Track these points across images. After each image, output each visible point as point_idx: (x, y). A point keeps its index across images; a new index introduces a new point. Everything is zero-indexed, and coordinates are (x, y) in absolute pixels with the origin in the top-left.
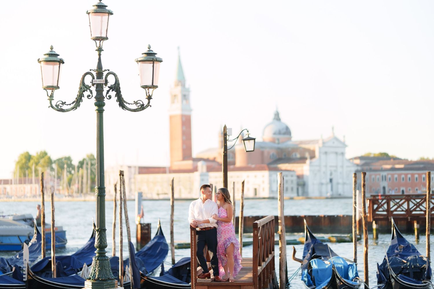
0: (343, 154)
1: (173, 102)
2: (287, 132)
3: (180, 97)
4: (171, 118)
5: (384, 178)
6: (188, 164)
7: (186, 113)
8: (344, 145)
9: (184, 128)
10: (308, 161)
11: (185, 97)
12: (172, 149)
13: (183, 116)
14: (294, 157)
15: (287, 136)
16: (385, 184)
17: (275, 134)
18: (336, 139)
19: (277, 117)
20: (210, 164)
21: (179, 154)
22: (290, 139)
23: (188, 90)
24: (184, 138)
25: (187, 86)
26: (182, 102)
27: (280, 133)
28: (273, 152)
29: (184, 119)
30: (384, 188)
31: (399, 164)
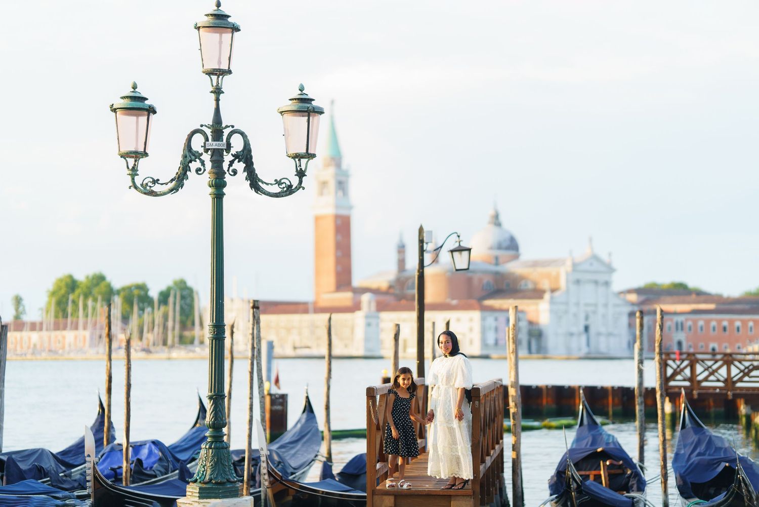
0: (607, 284)
1: (321, 193)
2: (512, 246)
3: (332, 185)
4: (317, 219)
5: (680, 327)
6: (346, 297)
7: (343, 212)
8: (610, 269)
9: (340, 238)
10: (547, 296)
11: (341, 185)
12: (318, 273)
13: (337, 217)
14: (523, 287)
15: (511, 253)
16: (681, 336)
17: (491, 248)
18: (595, 258)
19: (496, 220)
20: (381, 298)
21: (330, 280)
22: (516, 257)
23: (346, 174)
24: (339, 254)
25: (344, 166)
26: (336, 193)
27: (500, 247)
28: (487, 279)
29: (339, 222)
30: (680, 344)
31: (706, 302)
